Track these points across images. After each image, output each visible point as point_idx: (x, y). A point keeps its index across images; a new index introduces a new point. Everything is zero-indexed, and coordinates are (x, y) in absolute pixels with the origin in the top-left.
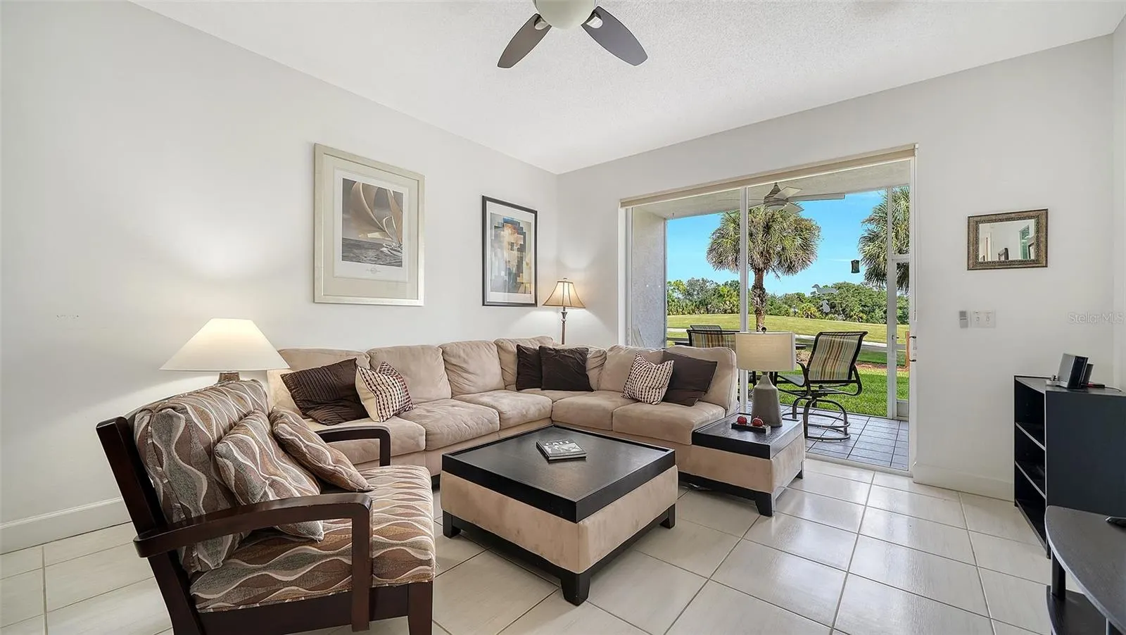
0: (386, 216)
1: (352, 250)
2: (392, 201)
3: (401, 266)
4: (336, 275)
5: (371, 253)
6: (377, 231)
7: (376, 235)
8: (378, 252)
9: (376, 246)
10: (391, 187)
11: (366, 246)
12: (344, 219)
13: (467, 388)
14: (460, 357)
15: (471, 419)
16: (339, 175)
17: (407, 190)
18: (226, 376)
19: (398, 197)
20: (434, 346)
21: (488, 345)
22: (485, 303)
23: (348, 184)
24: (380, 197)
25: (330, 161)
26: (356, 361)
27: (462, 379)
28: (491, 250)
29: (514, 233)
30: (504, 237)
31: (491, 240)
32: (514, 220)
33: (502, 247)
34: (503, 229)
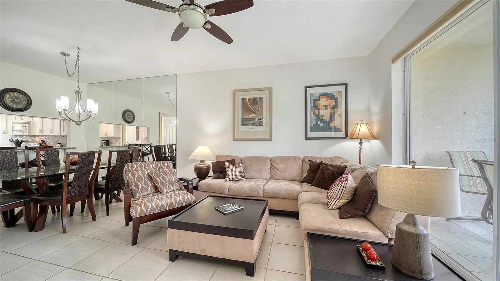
0: (256, 108)
1: (245, 122)
2: (259, 102)
3: (263, 125)
4: (240, 131)
5: (251, 122)
7: (253, 115)
8: (254, 121)
9: (253, 119)
10: (258, 96)
11: (249, 120)
12: (242, 112)
13: (276, 177)
14: (276, 163)
15: (248, 188)
16: (241, 98)
17: (265, 95)
18: (202, 161)
19: (261, 99)
20: (268, 158)
21: (296, 159)
22: (307, 138)
23: (243, 100)
24: (254, 101)
25: (237, 94)
26: (234, 160)
27: (274, 172)
28: (311, 112)
29: (328, 100)
30: (320, 104)
31: (311, 106)
32: (328, 93)
33: (318, 109)
34: (319, 100)
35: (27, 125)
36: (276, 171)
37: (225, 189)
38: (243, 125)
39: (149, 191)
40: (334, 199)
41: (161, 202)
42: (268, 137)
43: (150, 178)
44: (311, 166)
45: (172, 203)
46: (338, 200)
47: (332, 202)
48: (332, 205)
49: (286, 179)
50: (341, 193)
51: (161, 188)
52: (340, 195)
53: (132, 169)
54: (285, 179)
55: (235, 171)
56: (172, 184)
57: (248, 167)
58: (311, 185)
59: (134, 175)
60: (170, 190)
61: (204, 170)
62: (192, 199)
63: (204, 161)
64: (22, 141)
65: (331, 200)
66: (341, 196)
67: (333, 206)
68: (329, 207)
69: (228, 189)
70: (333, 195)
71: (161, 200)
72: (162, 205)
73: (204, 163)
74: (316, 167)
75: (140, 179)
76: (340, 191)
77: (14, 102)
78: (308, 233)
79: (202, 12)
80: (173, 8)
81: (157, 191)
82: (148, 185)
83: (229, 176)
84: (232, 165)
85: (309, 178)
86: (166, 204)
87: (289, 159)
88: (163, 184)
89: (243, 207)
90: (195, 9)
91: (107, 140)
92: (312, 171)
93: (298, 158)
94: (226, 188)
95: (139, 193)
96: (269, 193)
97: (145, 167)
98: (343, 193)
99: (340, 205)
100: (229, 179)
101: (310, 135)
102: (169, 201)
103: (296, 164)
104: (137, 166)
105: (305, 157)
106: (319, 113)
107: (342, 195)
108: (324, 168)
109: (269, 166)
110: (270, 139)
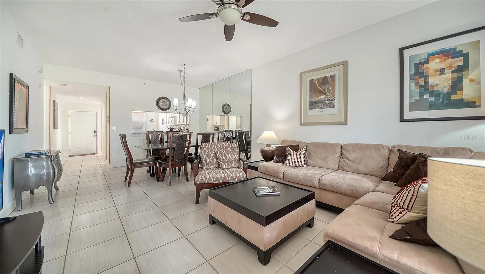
0: (327, 88)
1: (313, 105)
2: (330, 80)
4: (308, 115)
5: (321, 104)
6: (323, 95)
7: (323, 97)
8: (324, 104)
9: (323, 101)
10: (328, 74)
11: (319, 102)
12: (310, 95)
13: (345, 167)
14: (348, 151)
15: (302, 175)
16: (309, 79)
17: (338, 71)
18: (268, 145)
19: (333, 77)
20: (339, 144)
21: (378, 147)
22: (402, 120)
23: (311, 81)
24: (324, 81)
25: (305, 75)
26: (298, 145)
27: (344, 162)
28: (410, 83)
29: (445, 59)
30: (428, 68)
31: (411, 75)
32: (445, 49)
33: (426, 77)
34: (427, 62)
35: (173, 118)
36: (347, 161)
37: (279, 173)
38: (310, 109)
39: (214, 166)
40: (400, 208)
41: (216, 175)
42: (342, 120)
43: (216, 155)
44: (400, 159)
45: (225, 178)
46: (406, 211)
47: (395, 211)
48: (395, 216)
49: (360, 172)
50: (410, 201)
51: (221, 164)
52: (409, 203)
53: (205, 148)
54: (358, 172)
55: (294, 156)
56: (231, 162)
57: (313, 154)
58: (395, 185)
59: (205, 152)
60: (229, 167)
61: (268, 153)
62: (243, 177)
63: (270, 145)
64: (173, 128)
65: (395, 208)
66: (410, 206)
67: (395, 218)
68: (390, 218)
69: (282, 174)
70: (399, 201)
71: (217, 174)
72: (217, 178)
73: (270, 147)
74: (409, 161)
75: (209, 155)
76: (409, 198)
77: (163, 105)
78: (329, 240)
79: (236, 8)
80: (213, 14)
81: (219, 166)
82: (213, 161)
83: (288, 161)
84: (293, 151)
85: (394, 175)
86: (220, 177)
87: (367, 148)
88: (224, 161)
89: (279, 193)
90: (230, 7)
91: (217, 128)
92: (401, 165)
93: (383, 147)
94: (281, 173)
95: (206, 166)
96: (325, 185)
97: (214, 146)
98: (413, 201)
99: (410, 219)
100: (287, 164)
101: (408, 115)
102: (223, 175)
103: (377, 154)
104: (209, 145)
105: (394, 147)
106: (427, 82)
107: (411, 204)
108: (421, 163)
109: (339, 154)
110: (345, 123)
